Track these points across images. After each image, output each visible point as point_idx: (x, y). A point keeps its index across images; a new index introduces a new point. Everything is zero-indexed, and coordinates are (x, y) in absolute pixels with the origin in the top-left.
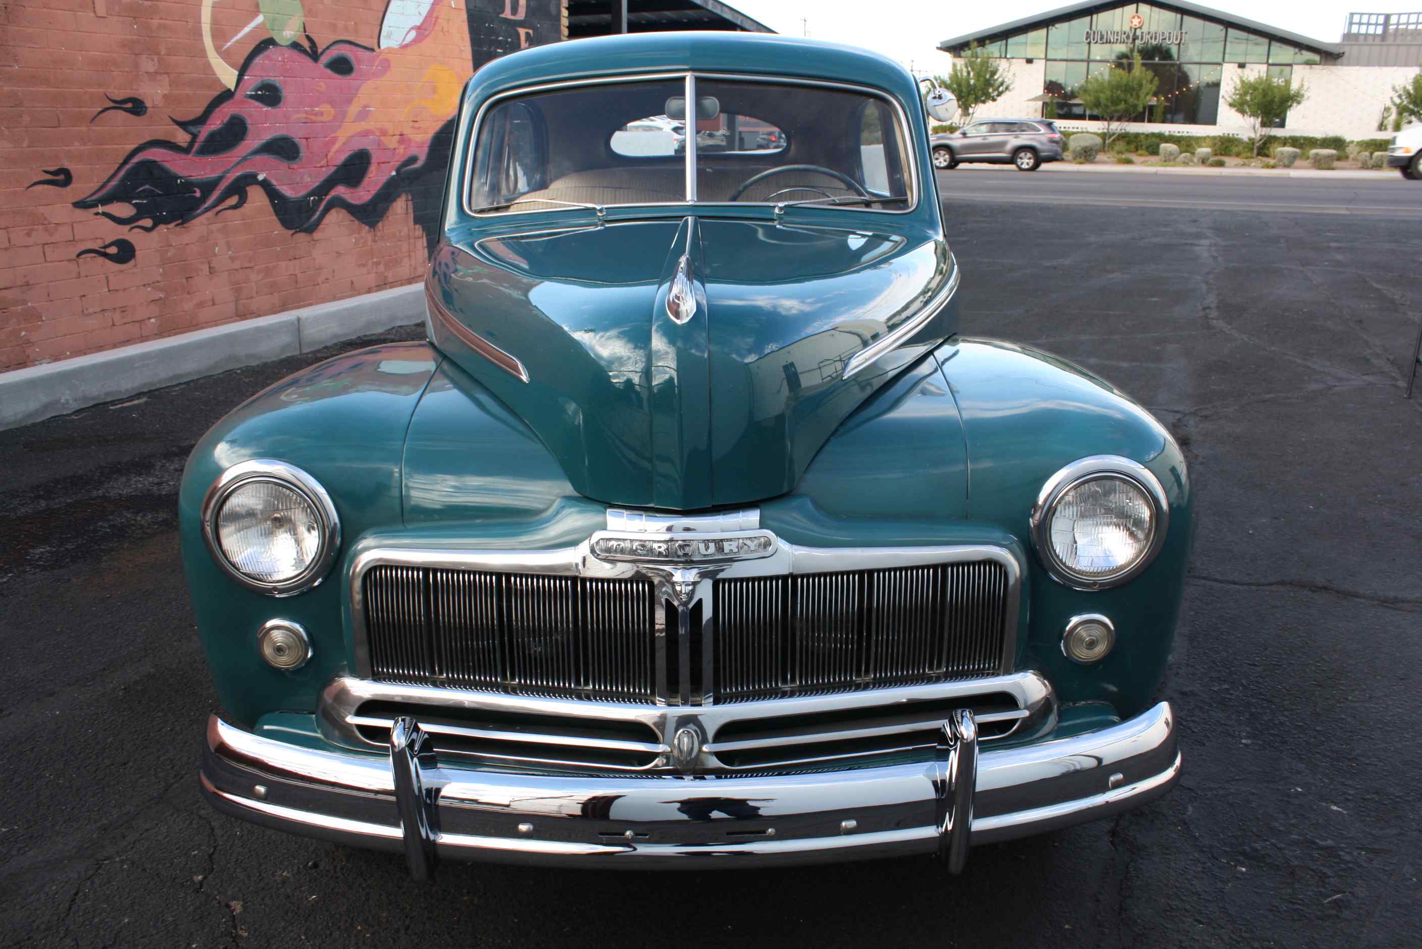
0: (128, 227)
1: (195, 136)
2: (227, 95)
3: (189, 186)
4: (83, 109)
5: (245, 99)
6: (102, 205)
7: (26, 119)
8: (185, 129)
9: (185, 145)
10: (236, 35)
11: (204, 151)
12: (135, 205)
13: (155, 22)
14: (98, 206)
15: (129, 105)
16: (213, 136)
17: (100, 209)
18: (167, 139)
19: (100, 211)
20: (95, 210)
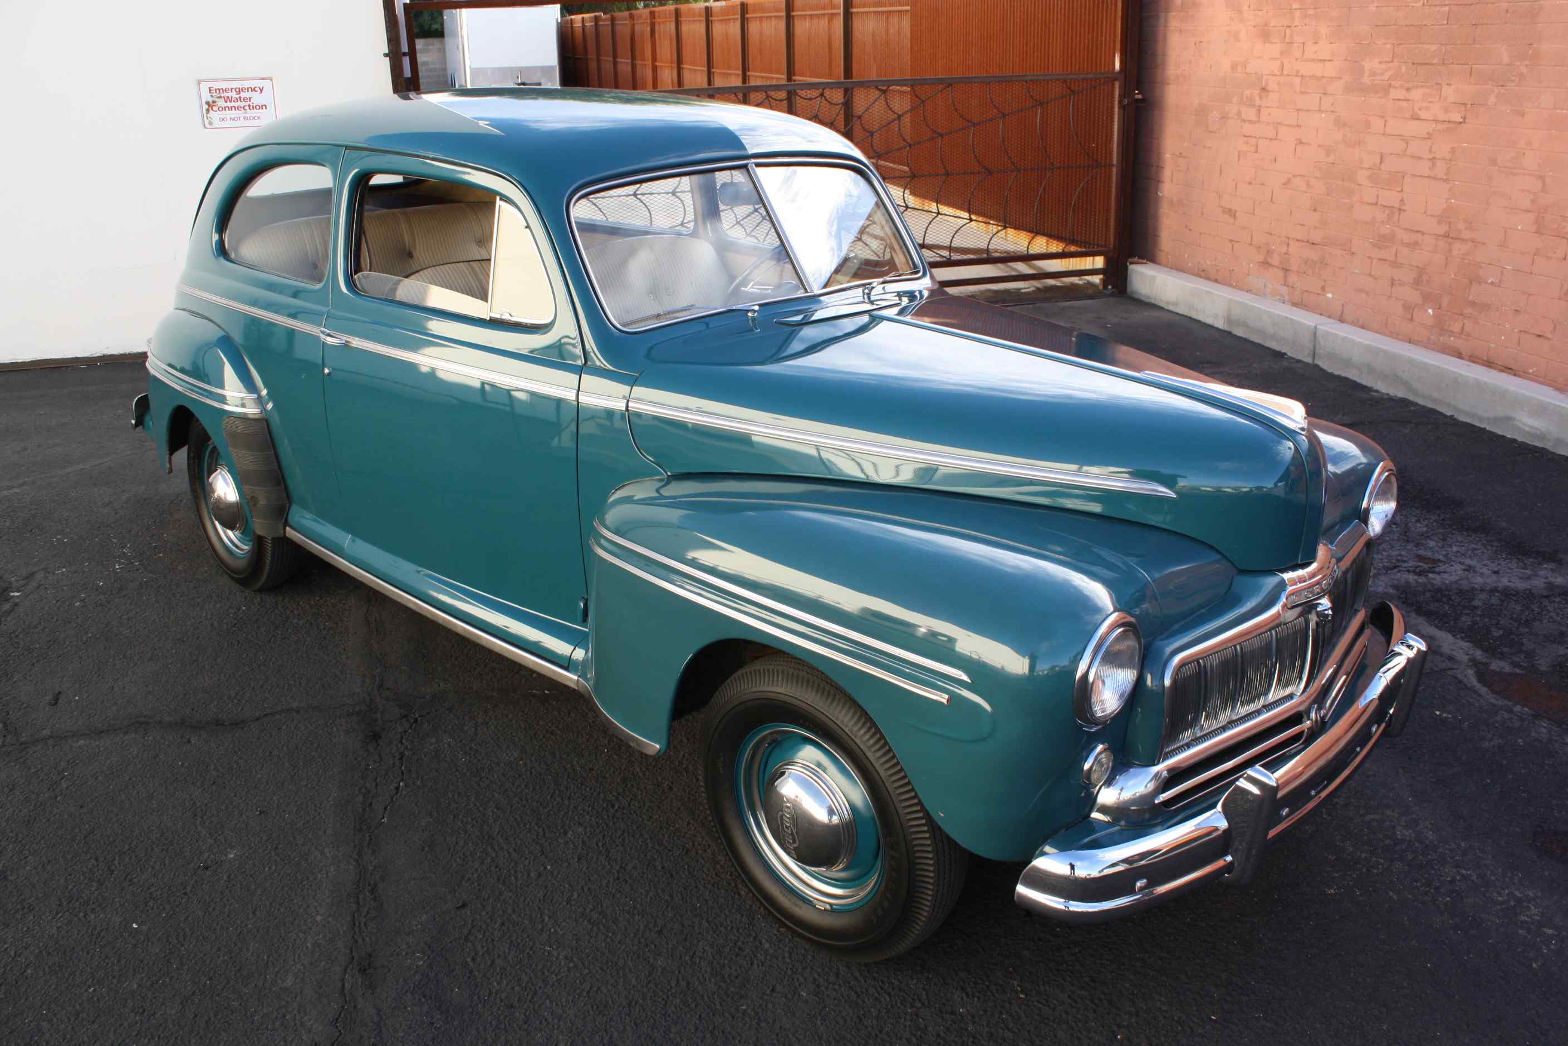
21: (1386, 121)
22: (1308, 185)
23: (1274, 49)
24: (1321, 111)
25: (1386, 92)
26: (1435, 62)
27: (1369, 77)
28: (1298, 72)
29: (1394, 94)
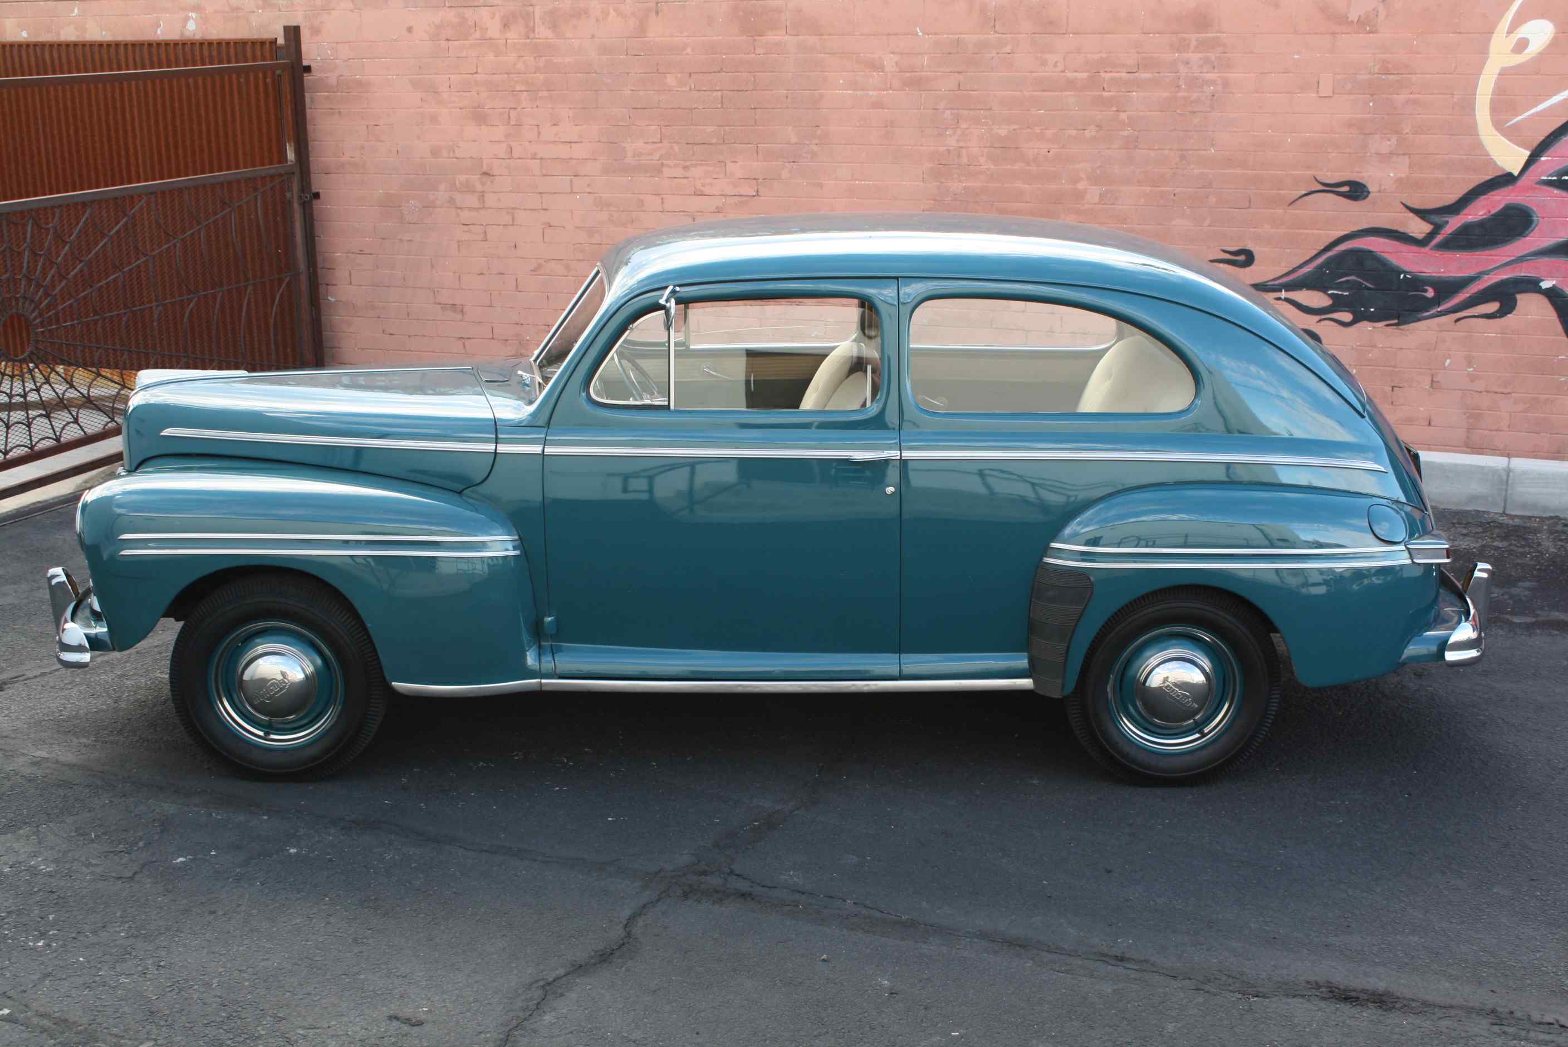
0: (1318, 318)
1: (1437, 228)
2: (1507, 179)
3: (1417, 283)
4: (1282, 192)
5: (1537, 186)
6: (1286, 291)
7: (1213, 199)
8: (1423, 218)
9: (1420, 236)
10: (1536, 106)
11: (1448, 245)
12: (1331, 296)
13: (1400, 98)
14: (1281, 291)
15: (1346, 189)
16: (1466, 229)
17: (1283, 294)
18: (1394, 228)
19: (1283, 297)
20: (1277, 295)
21: (662, 199)
22: (568, 268)
23: (499, 132)
24: (572, 192)
25: (660, 172)
26: (714, 141)
27: (634, 156)
28: (535, 154)
29: (667, 172)
